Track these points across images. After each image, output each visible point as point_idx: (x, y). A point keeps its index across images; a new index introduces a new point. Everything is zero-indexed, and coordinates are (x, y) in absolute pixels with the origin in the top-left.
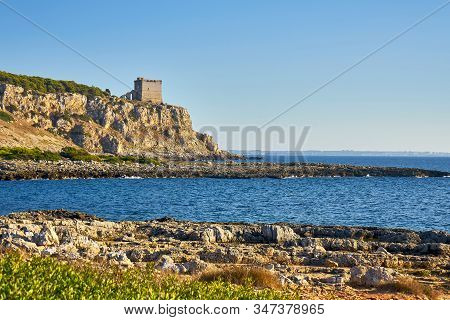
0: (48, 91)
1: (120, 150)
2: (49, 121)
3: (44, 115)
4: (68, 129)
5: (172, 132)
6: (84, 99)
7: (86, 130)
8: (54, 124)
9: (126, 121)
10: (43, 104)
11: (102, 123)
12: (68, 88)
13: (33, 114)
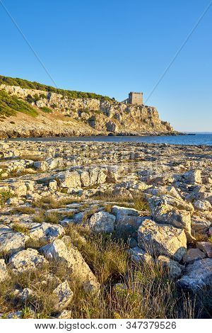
0: (78, 97)
1: (117, 130)
2: (76, 113)
3: (74, 110)
4: (87, 118)
5: (147, 120)
6: (99, 102)
7: (97, 118)
8: (80, 115)
9: (121, 114)
10: (73, 104)
11: (108, 115)
12: (90, 96)
13: (67, 109)
